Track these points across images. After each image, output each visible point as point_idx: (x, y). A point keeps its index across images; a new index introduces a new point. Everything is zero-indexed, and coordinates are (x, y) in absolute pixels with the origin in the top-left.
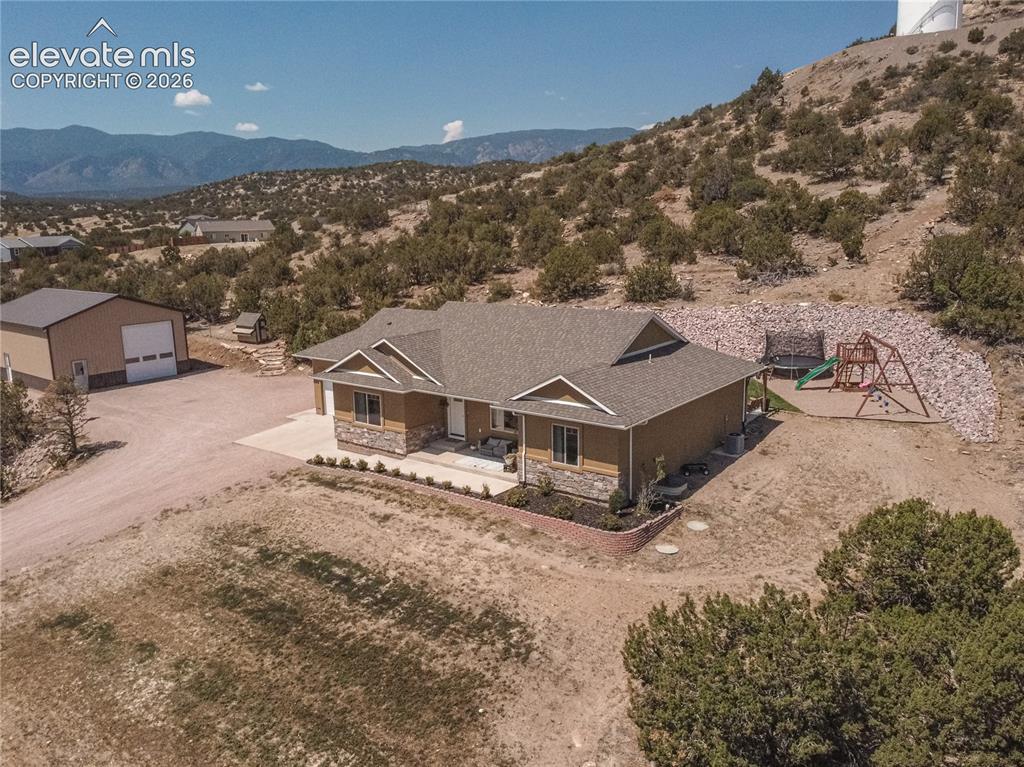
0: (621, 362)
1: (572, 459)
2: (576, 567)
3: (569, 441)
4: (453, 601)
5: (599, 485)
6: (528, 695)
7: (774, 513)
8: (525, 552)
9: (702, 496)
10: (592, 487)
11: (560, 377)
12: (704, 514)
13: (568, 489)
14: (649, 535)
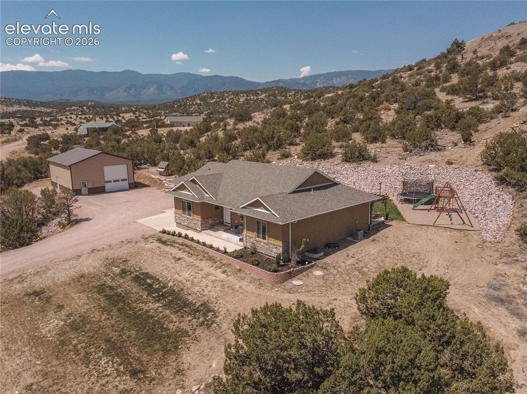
0: (294, 192)
1: (264, 238)
2: (252, 288)
3: (263, 228)
4: (190, 298)
5: (274, 250)
6: (204, 342)
7: (360, 271)
8: (232, 279)
9: (328, 260)
10: (272, 251)
11: (258, 198)
12: (324, 268)
13: (263, 252)
14: (291, 275)
